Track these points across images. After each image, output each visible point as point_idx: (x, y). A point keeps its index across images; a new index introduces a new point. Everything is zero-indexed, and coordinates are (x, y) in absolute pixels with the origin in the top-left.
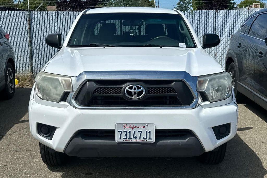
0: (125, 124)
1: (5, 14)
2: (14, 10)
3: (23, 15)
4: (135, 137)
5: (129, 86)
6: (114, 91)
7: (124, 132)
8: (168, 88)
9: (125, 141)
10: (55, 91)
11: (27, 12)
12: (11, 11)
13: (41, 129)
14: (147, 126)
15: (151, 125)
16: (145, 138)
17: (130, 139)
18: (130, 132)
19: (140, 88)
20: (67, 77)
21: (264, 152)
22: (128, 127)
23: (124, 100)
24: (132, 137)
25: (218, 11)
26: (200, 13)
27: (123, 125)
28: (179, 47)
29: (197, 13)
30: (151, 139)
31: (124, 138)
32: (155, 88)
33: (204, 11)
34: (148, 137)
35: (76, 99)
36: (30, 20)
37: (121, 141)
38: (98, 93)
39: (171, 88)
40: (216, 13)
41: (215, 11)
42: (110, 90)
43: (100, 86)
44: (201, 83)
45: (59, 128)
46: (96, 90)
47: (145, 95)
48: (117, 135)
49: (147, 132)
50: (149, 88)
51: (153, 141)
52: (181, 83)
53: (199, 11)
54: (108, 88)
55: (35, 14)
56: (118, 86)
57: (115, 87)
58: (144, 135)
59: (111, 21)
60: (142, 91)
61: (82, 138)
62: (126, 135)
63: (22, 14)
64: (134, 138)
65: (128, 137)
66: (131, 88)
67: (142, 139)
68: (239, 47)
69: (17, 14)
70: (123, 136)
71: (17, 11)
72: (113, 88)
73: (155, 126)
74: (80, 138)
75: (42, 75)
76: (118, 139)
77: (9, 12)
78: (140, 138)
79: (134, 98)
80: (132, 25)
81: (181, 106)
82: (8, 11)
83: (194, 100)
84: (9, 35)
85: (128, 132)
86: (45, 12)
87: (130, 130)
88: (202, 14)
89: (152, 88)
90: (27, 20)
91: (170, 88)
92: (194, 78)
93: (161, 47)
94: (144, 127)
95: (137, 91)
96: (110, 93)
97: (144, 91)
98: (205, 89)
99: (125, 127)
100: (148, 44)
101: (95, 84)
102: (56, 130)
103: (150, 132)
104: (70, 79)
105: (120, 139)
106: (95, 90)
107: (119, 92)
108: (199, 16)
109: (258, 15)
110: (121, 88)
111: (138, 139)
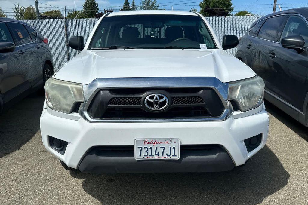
0: (145, 140)
1: (46, 22)
2: (53, 18)
3: (61, 22)
4: (157, 153)
5: (150, 96)
6: (132, 101)
7: (144, 148)
8: (195, 97)
9: (145, 158)
10: (65, 101)
11: (64, 20)
12: (50, 19)
13: (53, 142)
14: (171, 141)
15: (175, 140)
16: (169, 154)
17: (151, 155)
18: (151, 148)
20: (78, 85)
21: (280, 150)
22: (149, 143)
23: (144, 111)
24: (153, 154)
25: (227, 17)
26: (212, 19)
27: (143, 141)
28: (200, 48)
29: (209, 19)
30: (176, 156)
31: (144, 155)
32: (180, 98)
33: (215, 17)
34: (172, 154)
35: (88, 111)
36: (66, 27)
37: (141, 158)
38: (113, 104)
40: (225, 19)
41: (224, 17)
42: (127, 100)
43: (116, 96)
44: (233, 90)
45: (71, 143)
46: (112, 101)
47: (168, 105)
48: (137, 152)
49: (170, 147)
50: (172, 98)
51: (178, 157)
52: (210, 91)
53: (210, 17)
54: (125, 98)
55: (71, 21)
56: (137, 96)
57: (133, 96)
58: (167, 151)
59: (134, 26)
60: (165, 102)
61: (96, 154)
62: (147, 152)
63: (59, 21)
64: (155, 154)
65: (150, 154)
67: (165, 155)
68: (249, 48)
69: (56, 22)
70: (144, 152)
71: (55, 19)
72: (131, 98)
73: (180, 142)
74: (95, 155)
75: (51, 82)
76: (137, 156)
77: (49, 20)
78: (163, 155)
79: (155, 109)
80: (153, 27)
81: (210, 118)
82: (47, 19)
83: (225, 111)
84: (47, 40)
85: (149, 148)
86: (79, 19)
87: (152, 145)
88: (213, 20)
89: (176, 98)
90: (64, 26)
91: (197, 97)
92: (225, 85)
93: (183, 48)
94: (168, 142)
96: (127, 104)
98: (236, 97)
99: (146, 142)
100: (170, 45)
101: (110, 94)
102: (68, 145)
103: (174, 148)
104: (81, 87)
105: (140, 155)
106: (110, 100)
107: (138, 102)
108: (210, 21)
109: (267, 19)
110: (140, 98)
111: (161, 155)
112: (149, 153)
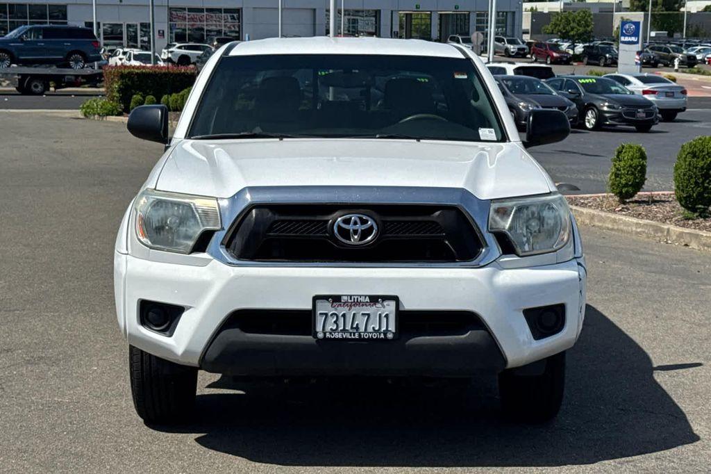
4: (355, 326)
7: (332, 315)
18: (344, 316)
19: (367, 221)
24: (348, 327)
39: (433, 222)
49: (380, 315)
50: (385, 222)
56: (319, 218)
60: (371, 228)
62: (335, 322)
66: (347, 221)
95: (359, 227)
97: (375, 227)
103: (387, 316)
112: (340, 325)
